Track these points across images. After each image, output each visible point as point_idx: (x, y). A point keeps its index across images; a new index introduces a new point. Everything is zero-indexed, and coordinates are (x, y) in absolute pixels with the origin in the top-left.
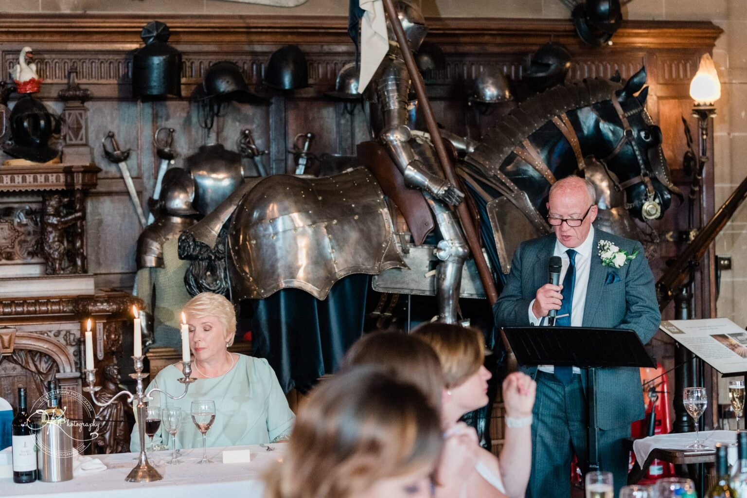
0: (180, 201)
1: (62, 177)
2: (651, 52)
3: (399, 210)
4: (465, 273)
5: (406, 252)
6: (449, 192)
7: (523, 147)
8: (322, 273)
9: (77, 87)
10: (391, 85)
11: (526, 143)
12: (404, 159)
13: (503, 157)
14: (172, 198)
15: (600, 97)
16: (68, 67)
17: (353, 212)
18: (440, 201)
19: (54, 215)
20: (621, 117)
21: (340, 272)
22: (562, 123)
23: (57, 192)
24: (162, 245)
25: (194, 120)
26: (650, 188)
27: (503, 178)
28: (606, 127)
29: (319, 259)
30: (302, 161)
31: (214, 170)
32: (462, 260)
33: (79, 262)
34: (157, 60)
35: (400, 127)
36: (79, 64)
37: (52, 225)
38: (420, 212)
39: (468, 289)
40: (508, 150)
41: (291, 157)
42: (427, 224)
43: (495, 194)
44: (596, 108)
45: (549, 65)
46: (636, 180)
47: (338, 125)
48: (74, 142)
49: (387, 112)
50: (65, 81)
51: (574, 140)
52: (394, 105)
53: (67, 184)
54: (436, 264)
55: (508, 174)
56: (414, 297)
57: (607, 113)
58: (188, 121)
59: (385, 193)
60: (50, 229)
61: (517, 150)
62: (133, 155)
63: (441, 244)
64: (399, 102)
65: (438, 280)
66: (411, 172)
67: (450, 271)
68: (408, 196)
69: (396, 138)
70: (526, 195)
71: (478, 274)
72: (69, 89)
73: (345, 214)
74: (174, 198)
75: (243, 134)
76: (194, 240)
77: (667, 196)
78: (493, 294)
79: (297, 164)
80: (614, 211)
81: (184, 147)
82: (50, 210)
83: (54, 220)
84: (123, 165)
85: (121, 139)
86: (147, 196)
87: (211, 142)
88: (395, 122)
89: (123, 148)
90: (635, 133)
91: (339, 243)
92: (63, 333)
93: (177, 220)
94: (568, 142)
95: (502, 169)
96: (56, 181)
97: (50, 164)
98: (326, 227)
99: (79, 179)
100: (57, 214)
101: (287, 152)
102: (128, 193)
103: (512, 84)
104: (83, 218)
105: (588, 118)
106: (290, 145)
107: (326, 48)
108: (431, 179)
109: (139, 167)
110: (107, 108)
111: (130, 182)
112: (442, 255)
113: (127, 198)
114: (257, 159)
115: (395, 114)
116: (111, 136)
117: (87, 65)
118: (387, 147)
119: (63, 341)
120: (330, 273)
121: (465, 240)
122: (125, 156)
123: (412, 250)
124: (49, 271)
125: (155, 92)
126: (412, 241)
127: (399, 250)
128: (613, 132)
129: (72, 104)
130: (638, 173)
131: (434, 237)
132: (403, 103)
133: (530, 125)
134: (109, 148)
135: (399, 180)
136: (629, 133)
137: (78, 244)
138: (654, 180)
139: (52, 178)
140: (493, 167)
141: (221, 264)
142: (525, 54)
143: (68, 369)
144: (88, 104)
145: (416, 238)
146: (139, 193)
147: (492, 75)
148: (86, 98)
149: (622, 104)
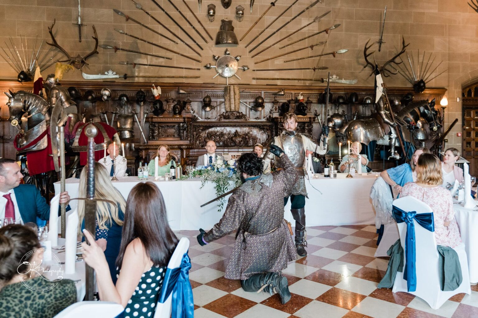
1: (309, 119)
2: (431, 94)
3: (383, 128)
4: (396, 141)
5: (384, 136)
6: (394, 124)
7: (408, 115)
8: (367, 140)
9: (310, 101)
10: (382, 102)
11: (409, 114)
12: (384, 117)
13: (404, 117)
15: (425, 104)
16: (308, 96)
17: (373, 128)
18: (392, 126)
20: (429, 109)
21: (371, 140)
22: (416, 110)
23: (307, 122)
25: (333, 108)
26: (435, 124)
27: (404, 121)
28: (426, 111)
29: (366, 137)
30: (355, 117)
31: (337, 118)
32: (396, 138)
35: (383, 110)
36: (310, 96)
38: (387, 128)
39: (397, 144)
40: (405, 115)
42: (389, 130)
43: (403, 125)
44: (424, 107)
45: (409, 97)
46: (432, 122)
47: (363, 109)
48: (309, 112)
49: (380, 107)
50: (307, 99)
51: (419, 114)
52: (382, 106)
54: (390, 139)
55: (405, 120)
56: (385, 146)
57: (426, 108)
58: (332, 108)
59: (380, 124)
61: (406, 115)
62: (320, 115)
63: (392, 135)
65: (390, 143)
66: (386, 120)
67: (394, 140)
68: (385, 125)
69: (382, 112)
71: (399, 141)
72: (308, 101)
73: (372, 128)
75: (343, 111)
76: (339, 133)
77: (439, 126)
78: (402, 145)
79: (354, 118)
80: (422, 129)
81: (331, 113)
82: (306, 126)
83: (307, 128)
84: (318, 117)
85: (318, 112)
87: (336, 112)
88: (382, 109)
90: (432, 112)
91: (371, 134)
94: (417, 114)
95: (403, 119)
96: (307, 120)
97: (306, 116)
98: (368, 131)
99: (312, 120)
100: (307, 127)
101: (352, 115)
102: (319, 123)
103: (401, 101)
104: (312, 127)
105: (422, 109)
106: (353, 113)
107: (361, 93)
108: (390, 121)
109: (322, 117)
110: (315, 105)
111: (320, 120)
112: (392, 137)
114: (346, 116)
115: (382, 107)
116: (316, 111)
117: (312, 96)
118: (381, 115)
120: (369, 140)
121: (397, 134)
123: (385, 136)
126: (385, 134)
127: (382, 135)
128: (428, 112)
129: (309, 104)
130: (433, 121)
131: (390, 133)
132: (384, 105)
133: (409, 110)
134: (316, 113)
135: (383, 121)
136: (431, 112)
138: (436, 122)
139: (307, 119)
140: (402, 119)
141: (345, 138)
142: (403, 94)
144: (312, 104)
145: (386, 133)
146: (321, 123)
147: (397, 99)
148: (312, 103)
149: (430, 106)
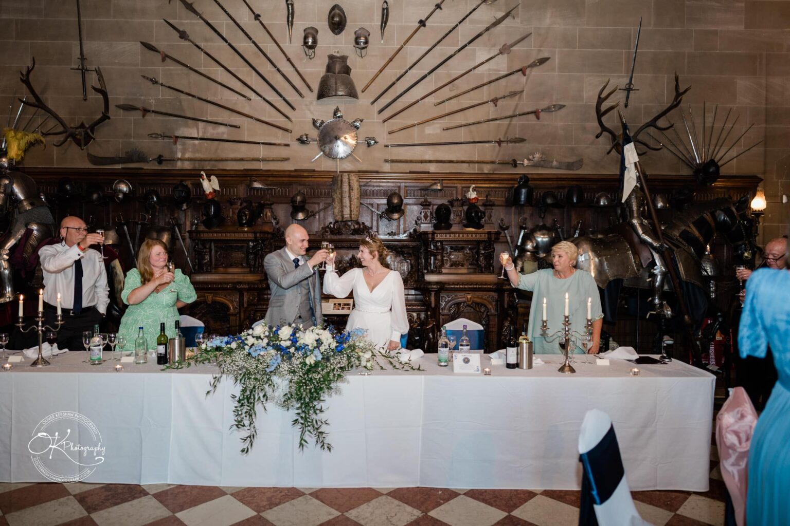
0: (529, 246)
1: (486, 235)
3: (636, 253)
4: (665, 279)
7: (690, 227)
8: (603, 277)
9: (490, 201)
11: (691, 225)
12: (640, 230)
13: (681, 231)
14: (527, 245)
15: (726, 206)
16: (486, 193)
17: (616, 252)
18: (656, 249)
19: (483, 250)
20: (736, 215)
21: (611, 279)
22: (707, 217)
23: (484, 241)
24: (523, 263)
25: (534, 214)
26: (748, 246)
27: (681, 240)
28: (728, 219)
29: (601, 271)
30: (578, 232)
31: (542, 234)
32: (664, 274)
33: (492, 269)
34: (524, 191)
35: (638, 217)
36: (491, 192)
37: (482, 254)
38: (646, 253)
40: (683, 229)
41: (572, 230)
42: (648, 259)
43: (678, 247)
44: (724, 211)
45: (686, 194)
46: (741, 243)
48: (489, 222)
49: (631, 211)
50: (485, 199)
51: (713, 224)
52: (635, 208)
53: (488, 238)
54: (652, 276)
56: (641, 289)
57: (729, 213)
58: (532, 215)
59: (630, 245)
60: (481, 255)
61: (686, 228)
62: (510, 228)
63: (655, 267)
64: (637, 207)
65: (653, 283)
66: (644, 236)
67: (659, 279)
68: (641, 246)
69: (636, 222)
70: (692, 248)
71: (670, 281)
72: (487, 202)
73: (613, 254)
74: (528, 245)
75: (553, 220)
76: (546, 262)
78: (678, 289)
79: (575, 233)
80: (711, 255)
81: (530, 225)
82: (481, 248)
83: (483, 252)
84: (506, 231)
85: (506, 222)
86: (515, 244)
87: (541, 223)
88: (635, 215)
89: (507, 225)
91: (611, 265)
92: (491, 297)
93: (529, 253)
95: (680, 236)
96: (484, 237)
98: (605, 259)
99: (493, 236)
101: (571, 227)
102: (508, 242)
104: (494, 251)
105: (720, 215)
106: (572, 225)
107: (588, 187)
108: (653, 240)
109: (512, 232)
110: (500, 209)
111: (509, 238)
112: (655, 272)
113: (507, 244)
114: (559, 231)
115: (635, 212)
116: (502, 220)
117: (494, 193)
119: (491, 300)
120: (608, 279)
122: (507, 228)
124: (480, 271)
125: (522, 203)
126: (642, 266)
127: (636, 269)
128: (732, 221)
129: (488, 208)
130: (742, 239)
131: (652, 264)
132: (639, 207)
133: (693, 217)
134: (501, 225)
136: (739, 222)
137: (491, 262)
138: (750, 243)
139: (483, 235)
142: (673, 189)
143: (493, 311)
144: (494, 208)
146: (512, 242)
147: (661, 197)
148: (494, 205)
149: (736, 209)
